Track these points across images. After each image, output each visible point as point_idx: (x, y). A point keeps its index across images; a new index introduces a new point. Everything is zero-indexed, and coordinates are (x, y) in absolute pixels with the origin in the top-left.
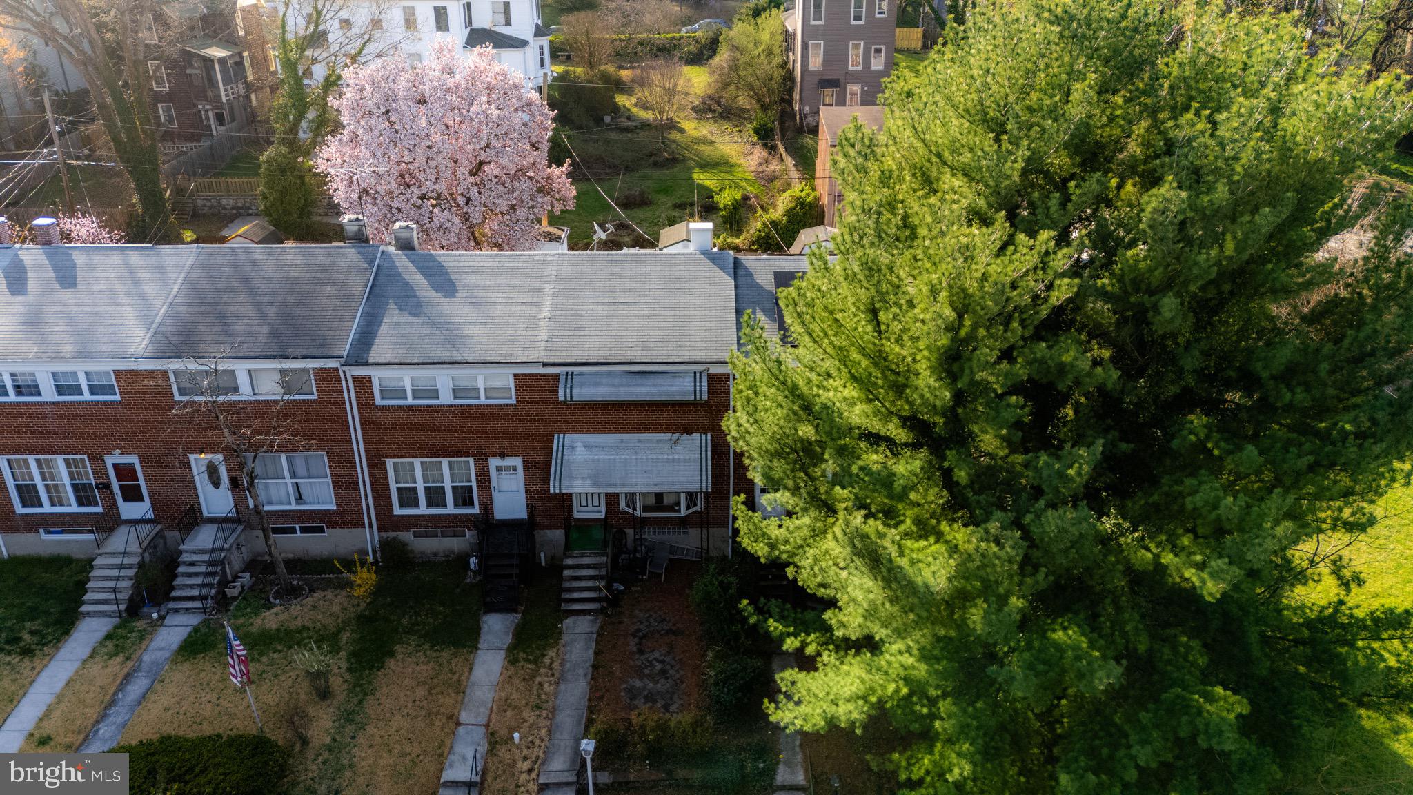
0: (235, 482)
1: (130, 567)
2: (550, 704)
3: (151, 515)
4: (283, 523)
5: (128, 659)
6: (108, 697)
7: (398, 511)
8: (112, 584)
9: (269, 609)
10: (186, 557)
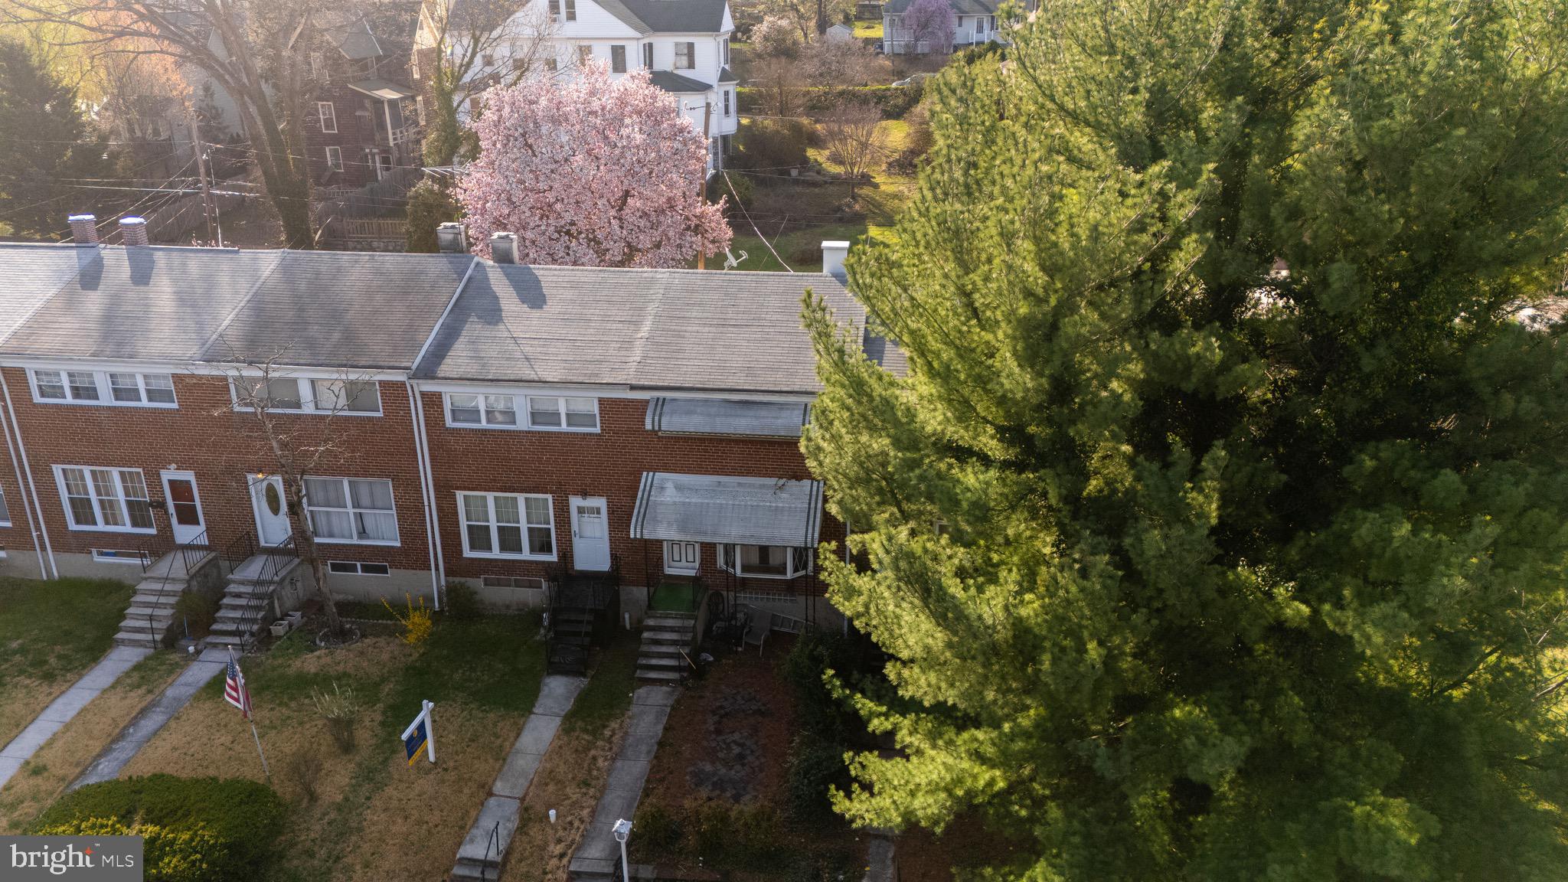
0: (295, 508)
1: (173, 594)
2: (601, 782)
3: (204, 541)
4: (344, 558)
5: (150, 692)
6: (117, 731)
7: (467, 553)
8: (149, 611)
9: (312, 651)
10: (233, 588)
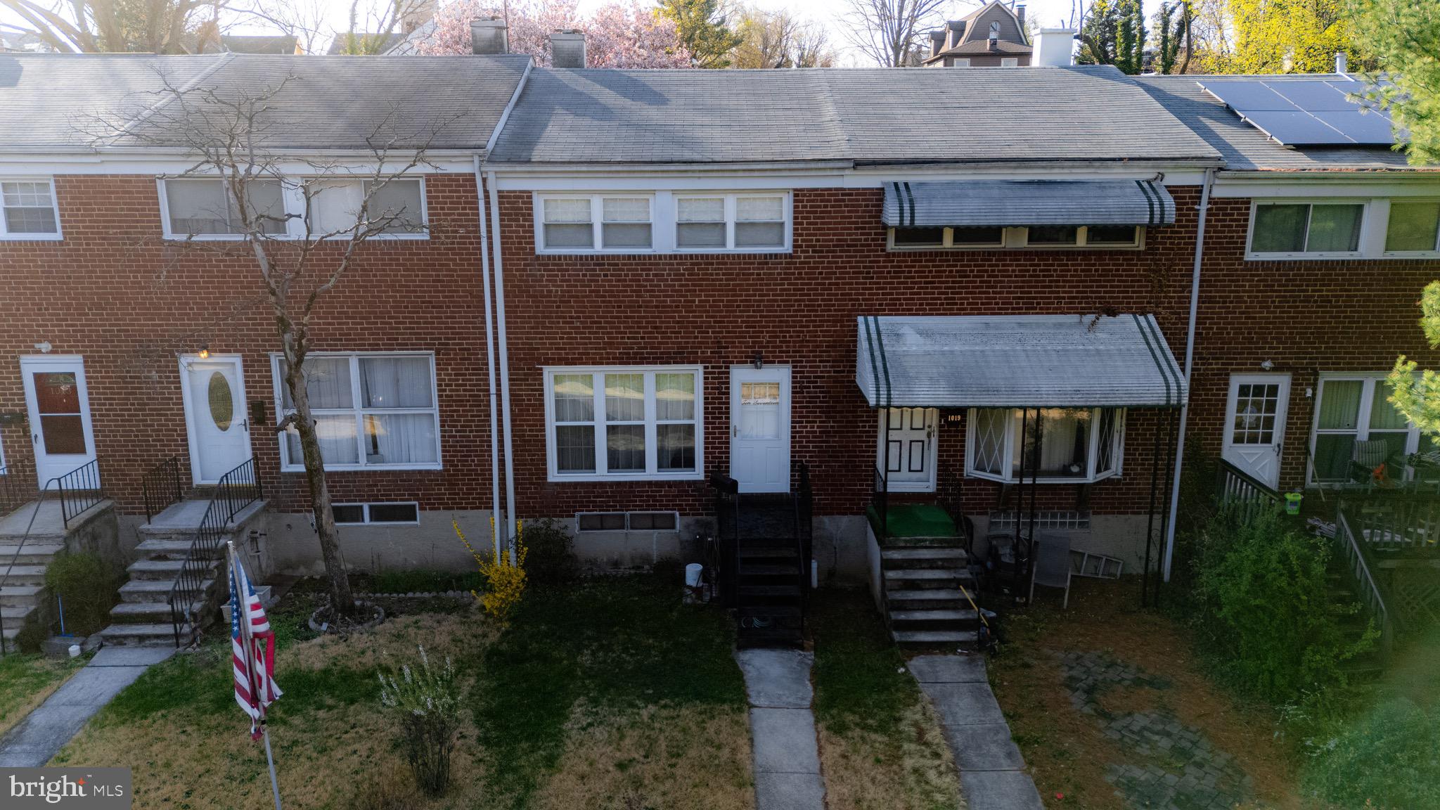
0: (260, 412)
1: (40, 561)
3: (94, 482)
4: (350, 496)
7: (554, 475)
9: (307, 639)
10: (151, 544)
